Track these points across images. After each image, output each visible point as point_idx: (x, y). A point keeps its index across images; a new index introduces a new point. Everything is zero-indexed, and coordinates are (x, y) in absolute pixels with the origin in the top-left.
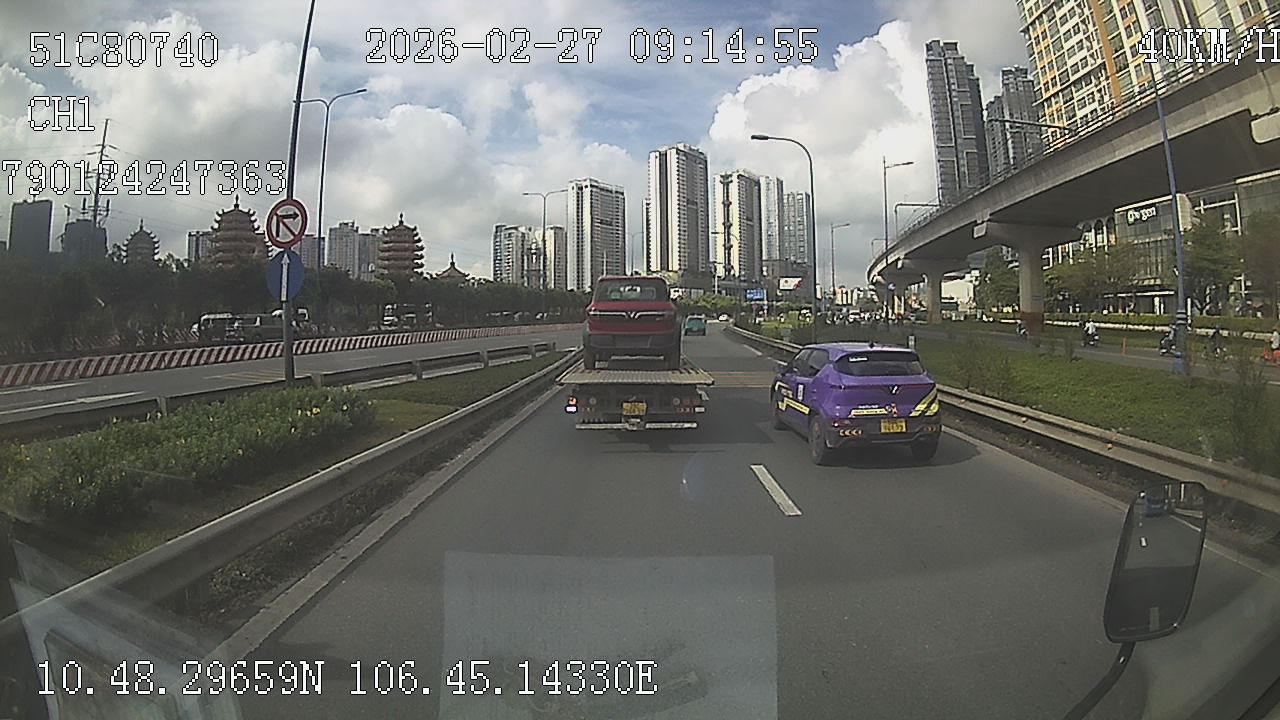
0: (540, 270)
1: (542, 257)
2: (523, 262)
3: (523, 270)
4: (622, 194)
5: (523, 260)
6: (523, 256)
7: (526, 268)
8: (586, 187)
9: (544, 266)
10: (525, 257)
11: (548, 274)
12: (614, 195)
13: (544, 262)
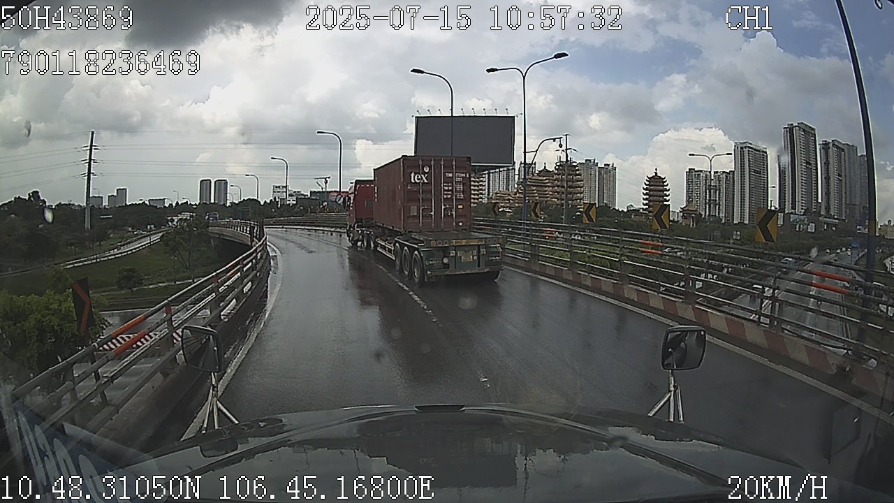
0: (716, 200)
1: (717, 192)
2: (706, 194)
3: (706, 199)
4: (766, 153)
5: (706, 192)
6: (706, 190)
7: (708, 198)
8: (745, 147)
9: (719, 198)
10: (708, 191)
11: (721, 203)
12: (761, 153)
13: (719, 195)
